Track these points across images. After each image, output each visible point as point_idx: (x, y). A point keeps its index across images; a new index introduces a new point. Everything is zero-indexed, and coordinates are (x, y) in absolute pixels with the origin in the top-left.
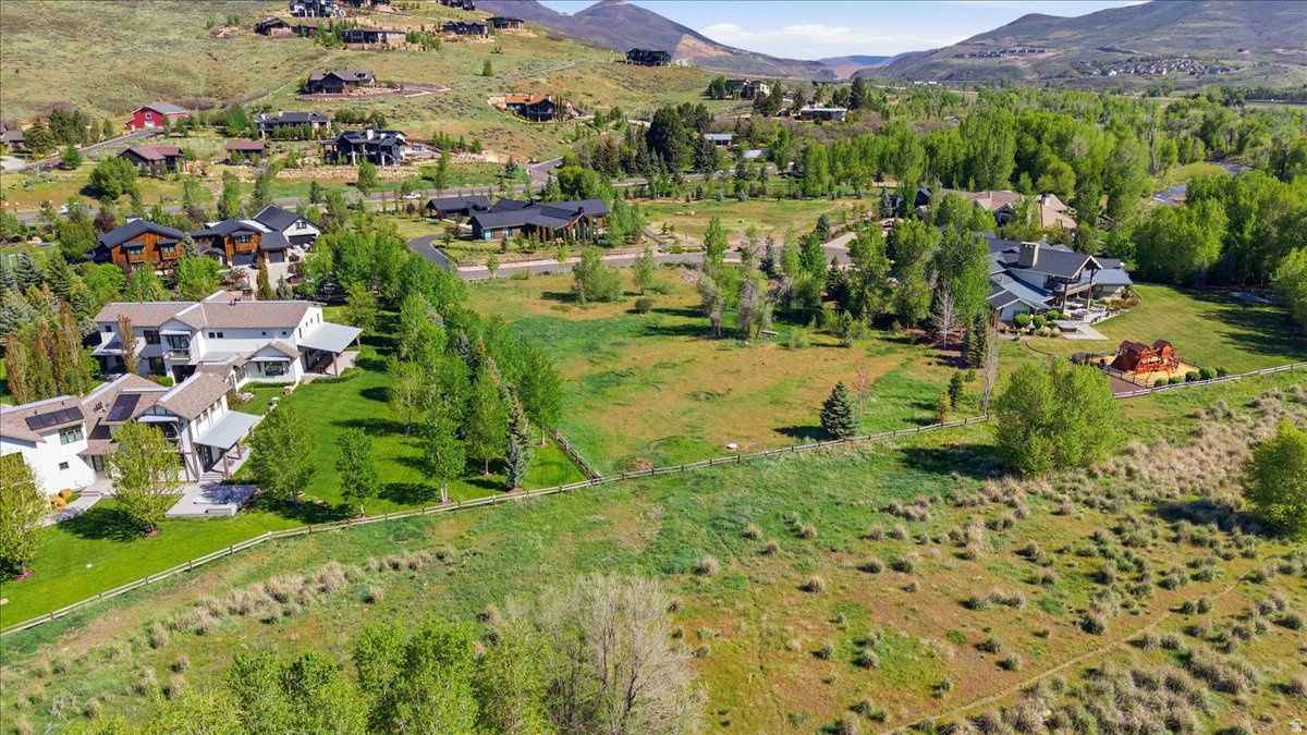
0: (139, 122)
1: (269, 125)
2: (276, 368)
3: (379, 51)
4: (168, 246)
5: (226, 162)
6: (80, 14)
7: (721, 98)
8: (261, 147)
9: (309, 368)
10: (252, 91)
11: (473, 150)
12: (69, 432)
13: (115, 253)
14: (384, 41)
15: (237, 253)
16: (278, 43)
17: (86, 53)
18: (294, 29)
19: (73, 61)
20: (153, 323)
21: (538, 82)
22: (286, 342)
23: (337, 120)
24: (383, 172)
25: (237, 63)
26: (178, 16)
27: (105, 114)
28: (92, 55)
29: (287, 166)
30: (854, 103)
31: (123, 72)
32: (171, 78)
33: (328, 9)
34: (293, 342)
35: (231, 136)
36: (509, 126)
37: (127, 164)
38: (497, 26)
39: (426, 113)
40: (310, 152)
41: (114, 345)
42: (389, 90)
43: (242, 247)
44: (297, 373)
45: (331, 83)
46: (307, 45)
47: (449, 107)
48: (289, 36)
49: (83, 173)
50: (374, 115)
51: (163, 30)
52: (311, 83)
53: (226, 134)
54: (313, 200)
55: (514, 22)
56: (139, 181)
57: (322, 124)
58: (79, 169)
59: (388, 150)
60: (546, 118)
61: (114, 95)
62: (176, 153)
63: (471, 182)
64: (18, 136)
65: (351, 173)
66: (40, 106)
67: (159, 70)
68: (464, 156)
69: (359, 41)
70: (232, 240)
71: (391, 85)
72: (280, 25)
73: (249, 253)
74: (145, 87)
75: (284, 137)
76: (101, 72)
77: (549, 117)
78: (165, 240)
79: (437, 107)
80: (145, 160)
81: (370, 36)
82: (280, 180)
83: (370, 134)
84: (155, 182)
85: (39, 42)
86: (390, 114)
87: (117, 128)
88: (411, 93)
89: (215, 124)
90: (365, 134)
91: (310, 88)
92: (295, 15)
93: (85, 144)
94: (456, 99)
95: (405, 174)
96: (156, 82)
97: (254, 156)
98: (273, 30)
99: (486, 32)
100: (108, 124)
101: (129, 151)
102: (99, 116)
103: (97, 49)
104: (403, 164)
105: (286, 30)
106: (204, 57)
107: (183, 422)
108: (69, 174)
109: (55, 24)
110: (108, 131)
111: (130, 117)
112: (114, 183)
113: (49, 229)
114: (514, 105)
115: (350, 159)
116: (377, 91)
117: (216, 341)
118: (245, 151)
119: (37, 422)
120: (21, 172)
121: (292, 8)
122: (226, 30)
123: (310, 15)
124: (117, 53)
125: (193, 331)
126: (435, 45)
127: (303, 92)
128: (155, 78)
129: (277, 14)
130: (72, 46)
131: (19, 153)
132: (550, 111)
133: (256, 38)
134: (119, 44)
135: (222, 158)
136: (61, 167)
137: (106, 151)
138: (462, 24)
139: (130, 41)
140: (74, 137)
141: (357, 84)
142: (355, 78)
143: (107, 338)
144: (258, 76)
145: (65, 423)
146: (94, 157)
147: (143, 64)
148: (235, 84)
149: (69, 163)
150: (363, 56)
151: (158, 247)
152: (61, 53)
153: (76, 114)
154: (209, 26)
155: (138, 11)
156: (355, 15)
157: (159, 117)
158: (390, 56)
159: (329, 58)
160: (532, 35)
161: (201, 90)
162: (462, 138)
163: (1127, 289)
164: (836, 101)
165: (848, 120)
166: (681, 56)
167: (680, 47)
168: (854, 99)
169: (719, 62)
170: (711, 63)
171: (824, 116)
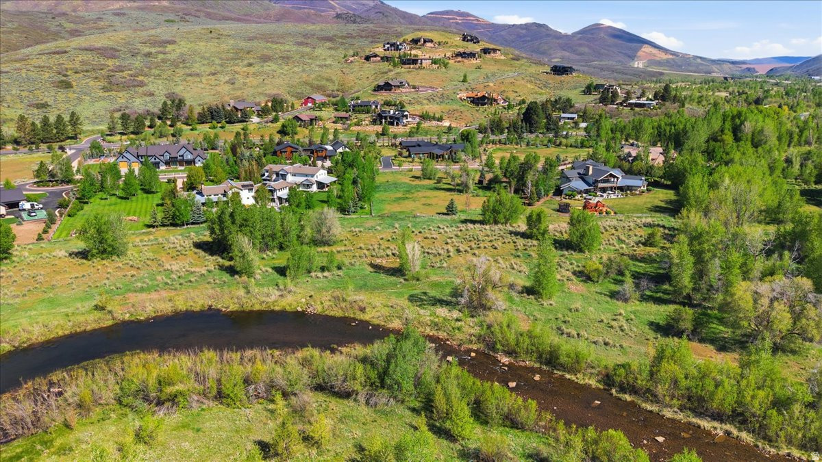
0: (306, 103)
1: (354, 106)
2: (308, 186)
3: (416, 69)
4: (295, 152)
5: (334, 122)
6: (292, 52)
7: (590, 94)
8: (348, 116)
9: (319, 188)
10: (356, 89)
11: (438, 121)
12: (250, 190)
13: (278, 153)
14: (421, 64)
15: (318, 156)
16: (372, 66)
17: (292, 71)
18: (382, 58)
19: (285, 75)
20: (278, 170)
21: (488, 86)
22: (312, 179)
23: (384, 104)
24: (393, 129)
25: (353, 75)
26: (333, 52)
27: (293, 99)
28: (293, 72)
29: (356, 125)
30: (664, 98)
31: (304, 80)
32: (324, 82)
33: (400, 47)
34: (314, 179)
35: (339, 111)
36: (462, 109)
37: (294, 122)
38: (485, 53)
39: (425, 102)
40: (366, 118)
41: (268, 177)
42: (413, 90)
43: (320, 154)
44: (314, 188)
45: (387, 87)
46: (385, 66)
47: (437, 99)
48: (379, 61)
49: (278, 125)
50: (400, 103)
51: (325, 59)
52: (379, 86)
53: (336, 110)
54: (357, 140)
55: (495, 51)
56: (298, 129)
57: (376, 107)
58: (278, 123)
59: (398, 119)
60: (483, 104)
61: (299, 91)
62: (314, 118)
63: (430, 135)
64: (259, 108)
65: (379, 129)
66: (269, 95)
67: (319, 79)
68: (434, 123)
69: (409, 64)
70: (317, 152)
71: (414, 87)
72: (376, 56)
73: (322, 157)
74: (312, 87)
75: (359, 112)
76: (296, 80)
77: (485, 104)
78: (295, 150)
79: (430, 99)
80: (302, 120)
81: (414, 61)
82: (351, 131)
83: (392, 112)
84: (304, 129)
85: (274, 67)
86: (408, 102)
87: (296, 106)
88: (423, 91)
89: (334, 105)
90: (389, 112)
91: (379, 88)
92: (385, 50)
93: (283, 112)
94: (442, 95)
95: (404, 130)
96: (317, 85)
97: (344, 120)
98: (372, 59)
99: (477, 57)
100: (293, 104)
101: (296, 116)
102: (290, 99)
103: (296, 69)
104: (403, 126)
105: (378, 59)
106: (339, 72)
107: (275, 190)
108: (274, 125)
109: (282, 57)
110: (293, 107)
111: (303, 101)
112: (289, 130)
113: (262, 145)
114: (470, 98)
115: (381, 122)
116: (407, 90)
117: (294, 177)
118: (341, 118)
119: (243, 186)
120: (258, 123)
121: (384, 46)
122: (352, 59)
123: (391, 50)
124: (303, 71)
125: (288, 173)
126: (446, 65)
127: (375, 90)
128: (317, 83)
129: (377, 50)
130: (286, 68)
131: (259, 115)
132: (486, 101)
133: (364, 63)
134: (305, 66)
135: (332, 120)
136: (272, 122)
137: (289, 116)
138: (464, 53)
139: (310, 65)
140: (279, 109)
141: (399, 87)
142: (398, 84)
143: (267, 174)
144: (359, 82)
145: (250, 188)
146: (285, 117)
147: (313, 76)
148: (349, 85)
149: (275, 120)
150: (408, 72)
151: (292, 152)
152: (281, 71)
153: (282, 99)
154: (345, 57)
155: (316, 50)
156: (414, 48)
157: (313, 101)
158: (421, 72)
159: (393, 73)
160: (503, 57)
161: (335, 88)
162: (434, 114)
163: (647, 190)
164: (656, 97)
165: (654, 108)
166: (640, 59)
167: (640, 53)
168: (664, 96)
169: (667, 63)
170: (659, 63)
171: (641, 105)
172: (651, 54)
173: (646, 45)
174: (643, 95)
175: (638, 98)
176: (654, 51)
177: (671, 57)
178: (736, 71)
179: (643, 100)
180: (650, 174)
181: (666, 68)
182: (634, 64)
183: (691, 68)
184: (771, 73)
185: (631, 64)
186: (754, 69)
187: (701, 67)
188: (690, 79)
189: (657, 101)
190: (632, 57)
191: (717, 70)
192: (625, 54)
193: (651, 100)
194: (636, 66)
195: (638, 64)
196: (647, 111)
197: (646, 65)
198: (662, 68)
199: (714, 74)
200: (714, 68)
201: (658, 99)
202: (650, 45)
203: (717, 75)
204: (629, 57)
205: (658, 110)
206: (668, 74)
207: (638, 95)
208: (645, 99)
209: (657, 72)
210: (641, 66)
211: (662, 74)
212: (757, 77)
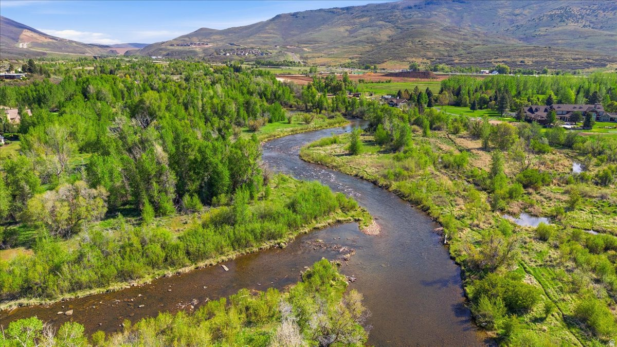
163: (6, 144)
164: (24, 69)
165: (24, 79)
166: (23, 41)
167: (22, 36)
168: (30, 69)
169: (48, 45)
170: (42, 45)
171: (12, 77)
172: (32, 37)
173: (26, 30)
174: (11, 68)
175: (7, 71)
176: (35, 35)
177: (50, 40)
178: (104, 52)
179: (12, 73)
180: (8, 130)
181: (48, 49)
182: (19, 45)
183: (69, 50)
184: (127, 54)
185: (16, 45)
186: (116, 51)
187: (77, 49)
188: (68, 57)
189: (26, 73)
190: (16, 39)
191: (90, 52)
192: (8, 36)
193: (20, 72)
194: (21, 47)
195: (23, 46)
196: (17, 81)
197: (30, 46)
198: (44, 49)
199: (87, 54)
200: (87, 50)
201: (26, 72)
202: (30, 30)
203: (89, 54)
204: (13, 39)
205: (28, 80)
206: (50, 54)
207: (8, 69)
208: (14, 72)
209: (40, 52)
210: (25, 47)
211: (44, 54)
212: (117, 57)
